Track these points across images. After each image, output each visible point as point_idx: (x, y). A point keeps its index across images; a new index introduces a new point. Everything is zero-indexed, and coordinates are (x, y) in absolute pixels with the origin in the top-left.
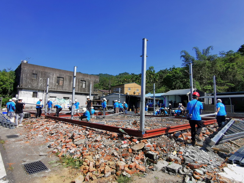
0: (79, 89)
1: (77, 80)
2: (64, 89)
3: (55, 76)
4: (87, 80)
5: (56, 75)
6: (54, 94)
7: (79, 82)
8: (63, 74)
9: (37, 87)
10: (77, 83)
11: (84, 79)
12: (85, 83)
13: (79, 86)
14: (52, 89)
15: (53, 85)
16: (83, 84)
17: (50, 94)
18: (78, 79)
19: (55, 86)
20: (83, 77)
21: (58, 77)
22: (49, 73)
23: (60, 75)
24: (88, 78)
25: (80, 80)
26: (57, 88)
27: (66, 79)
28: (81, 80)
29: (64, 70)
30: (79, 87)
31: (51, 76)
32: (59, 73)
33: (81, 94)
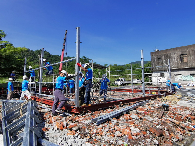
2: (188, 65)
3: (176, 55)
5: (177, 53)
6: (178, 72)
8: (186, 50)
9: (162, 68)
14: (175, 67)
15: (176, 64)
17: (175, 73)
19: (178, 64)
21: (180, 55)
22: (171, 54)
23: (182, 52)
26: (181, 66)
27: (190, 54)
29: (187, 46)
31: (173, 56)
32: (180, 51)
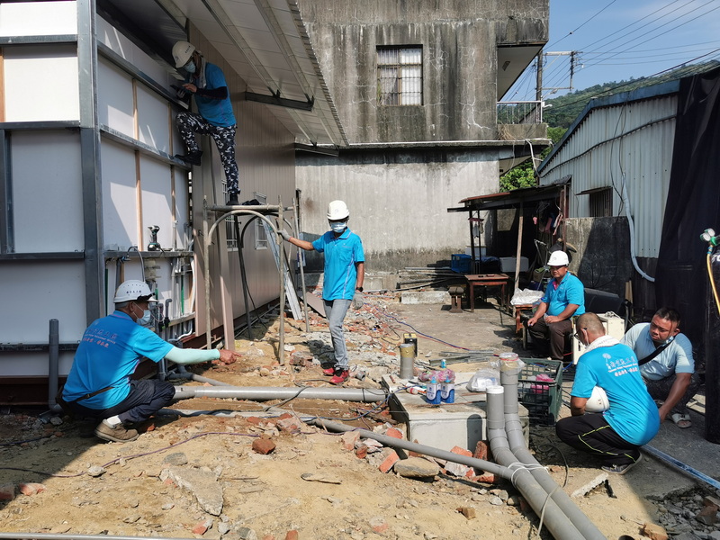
0: (364, 120)
1: (350, 52)
4: (431, 39)
7: (362, 68)
10: (352, 77)
11: (404, 28)
12: (422, 65)
13: (362, 92)
16: (405, 73)
18: (354, 40)
20: (399, 20)
24: (436, 17)
25: (373, 43)
28: (381, 48)
30: (364, 108)
33: (388, 155)
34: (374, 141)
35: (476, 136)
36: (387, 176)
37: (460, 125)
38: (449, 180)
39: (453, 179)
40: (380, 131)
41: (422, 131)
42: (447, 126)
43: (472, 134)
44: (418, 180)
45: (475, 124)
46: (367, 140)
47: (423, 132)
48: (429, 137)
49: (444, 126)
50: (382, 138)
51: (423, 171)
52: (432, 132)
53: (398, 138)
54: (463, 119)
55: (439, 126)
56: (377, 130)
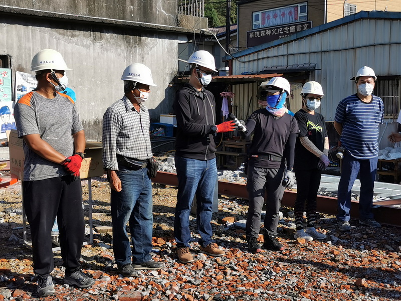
34: (82, 13)
35: (163, 21)
36: (94, 49)
37: (151, 10)
38: (143, 57)
39: (146, 56)
40: (88, 6)
41: (123, 10)
42: (142, 9)
43: (161, 19)
44: (119, 55)
45: (162, 11)
46: (76, 11)
47: (124, 12)
48: (128, 17)
49: (140, 9)
50: (90, 12)
51: (123, 47)
52: (131, 13)
53: (104, 14)
54: (154, 5)
55: (136, 8)
56: (85, 4)
